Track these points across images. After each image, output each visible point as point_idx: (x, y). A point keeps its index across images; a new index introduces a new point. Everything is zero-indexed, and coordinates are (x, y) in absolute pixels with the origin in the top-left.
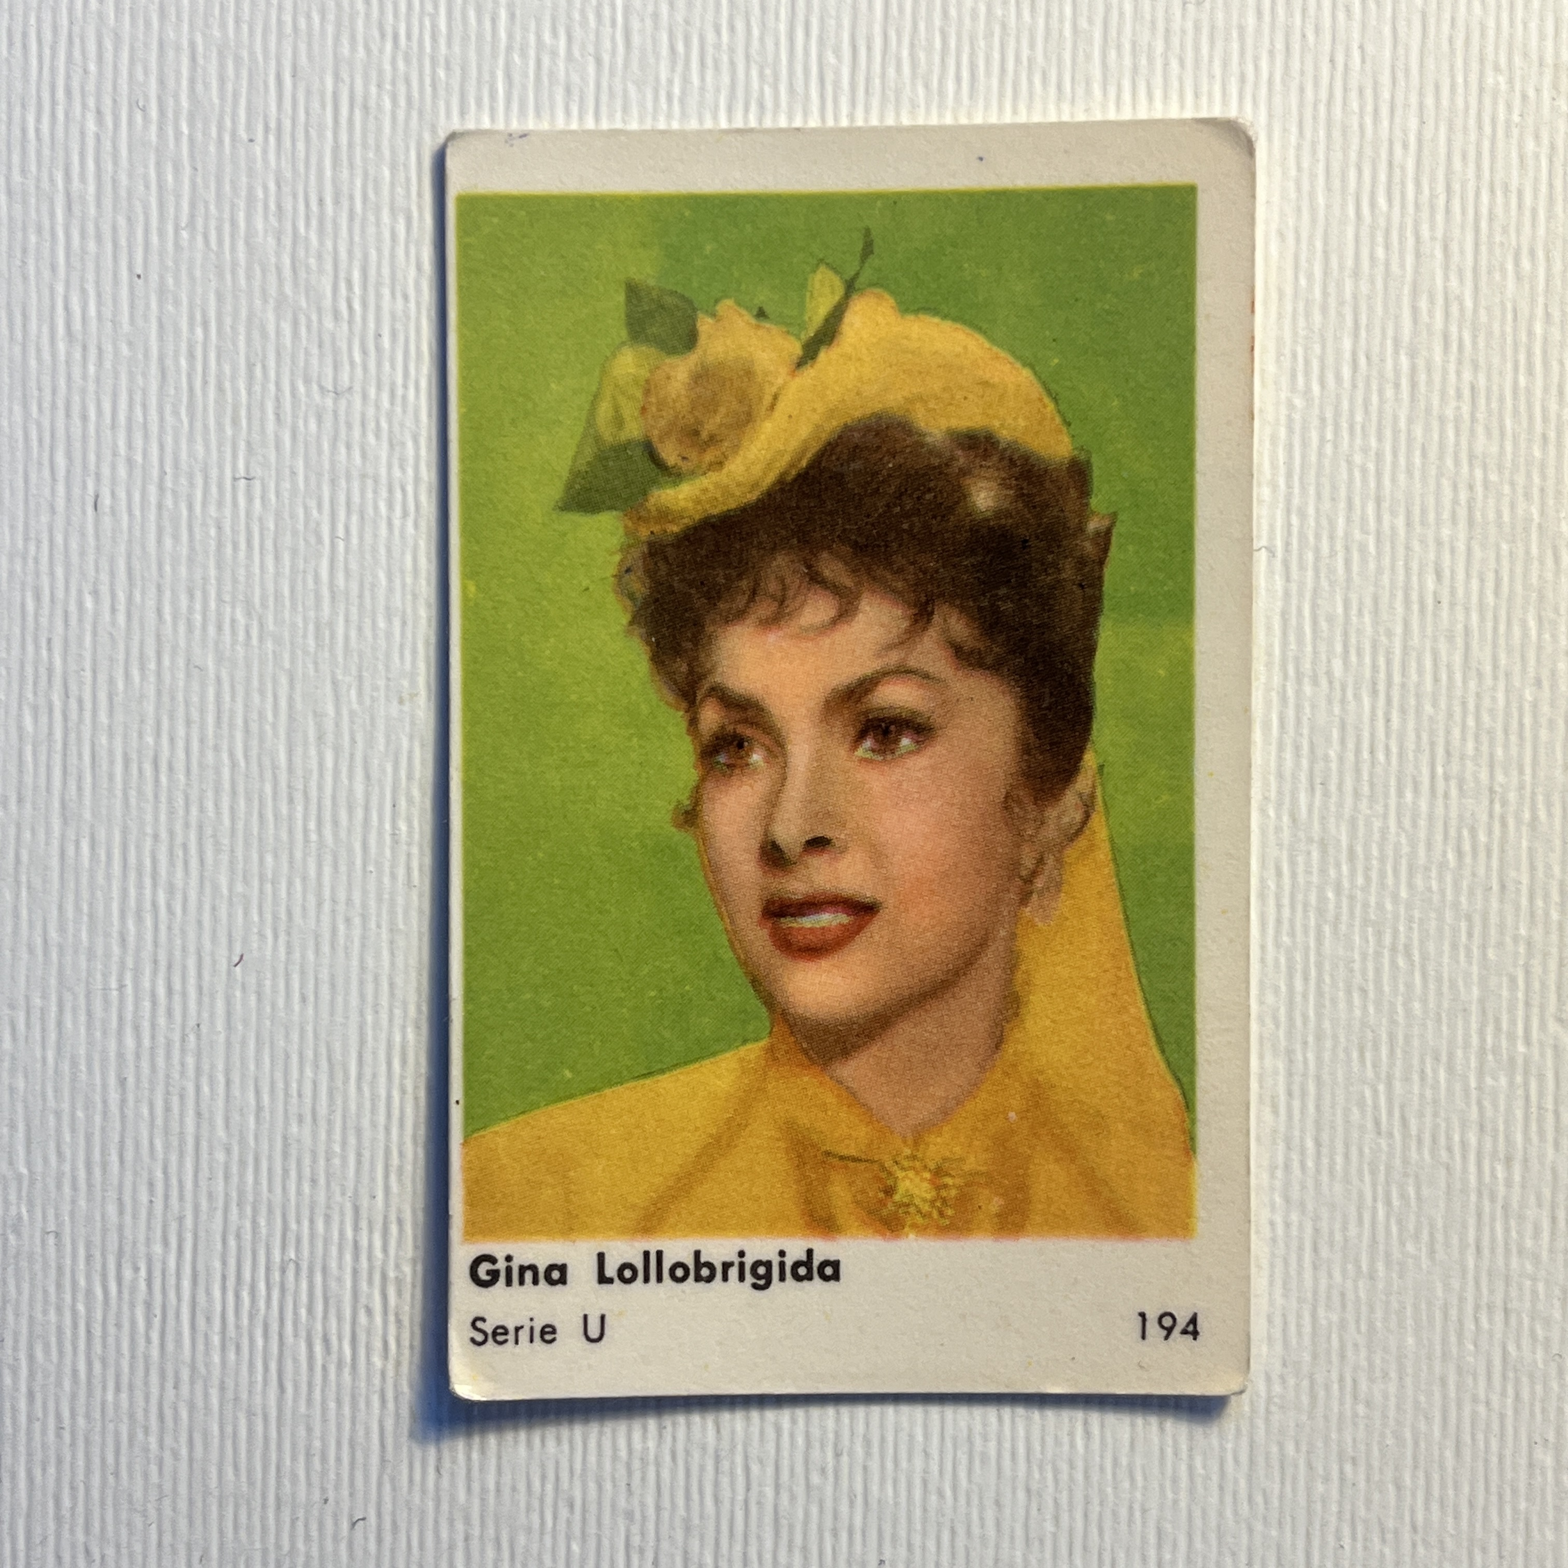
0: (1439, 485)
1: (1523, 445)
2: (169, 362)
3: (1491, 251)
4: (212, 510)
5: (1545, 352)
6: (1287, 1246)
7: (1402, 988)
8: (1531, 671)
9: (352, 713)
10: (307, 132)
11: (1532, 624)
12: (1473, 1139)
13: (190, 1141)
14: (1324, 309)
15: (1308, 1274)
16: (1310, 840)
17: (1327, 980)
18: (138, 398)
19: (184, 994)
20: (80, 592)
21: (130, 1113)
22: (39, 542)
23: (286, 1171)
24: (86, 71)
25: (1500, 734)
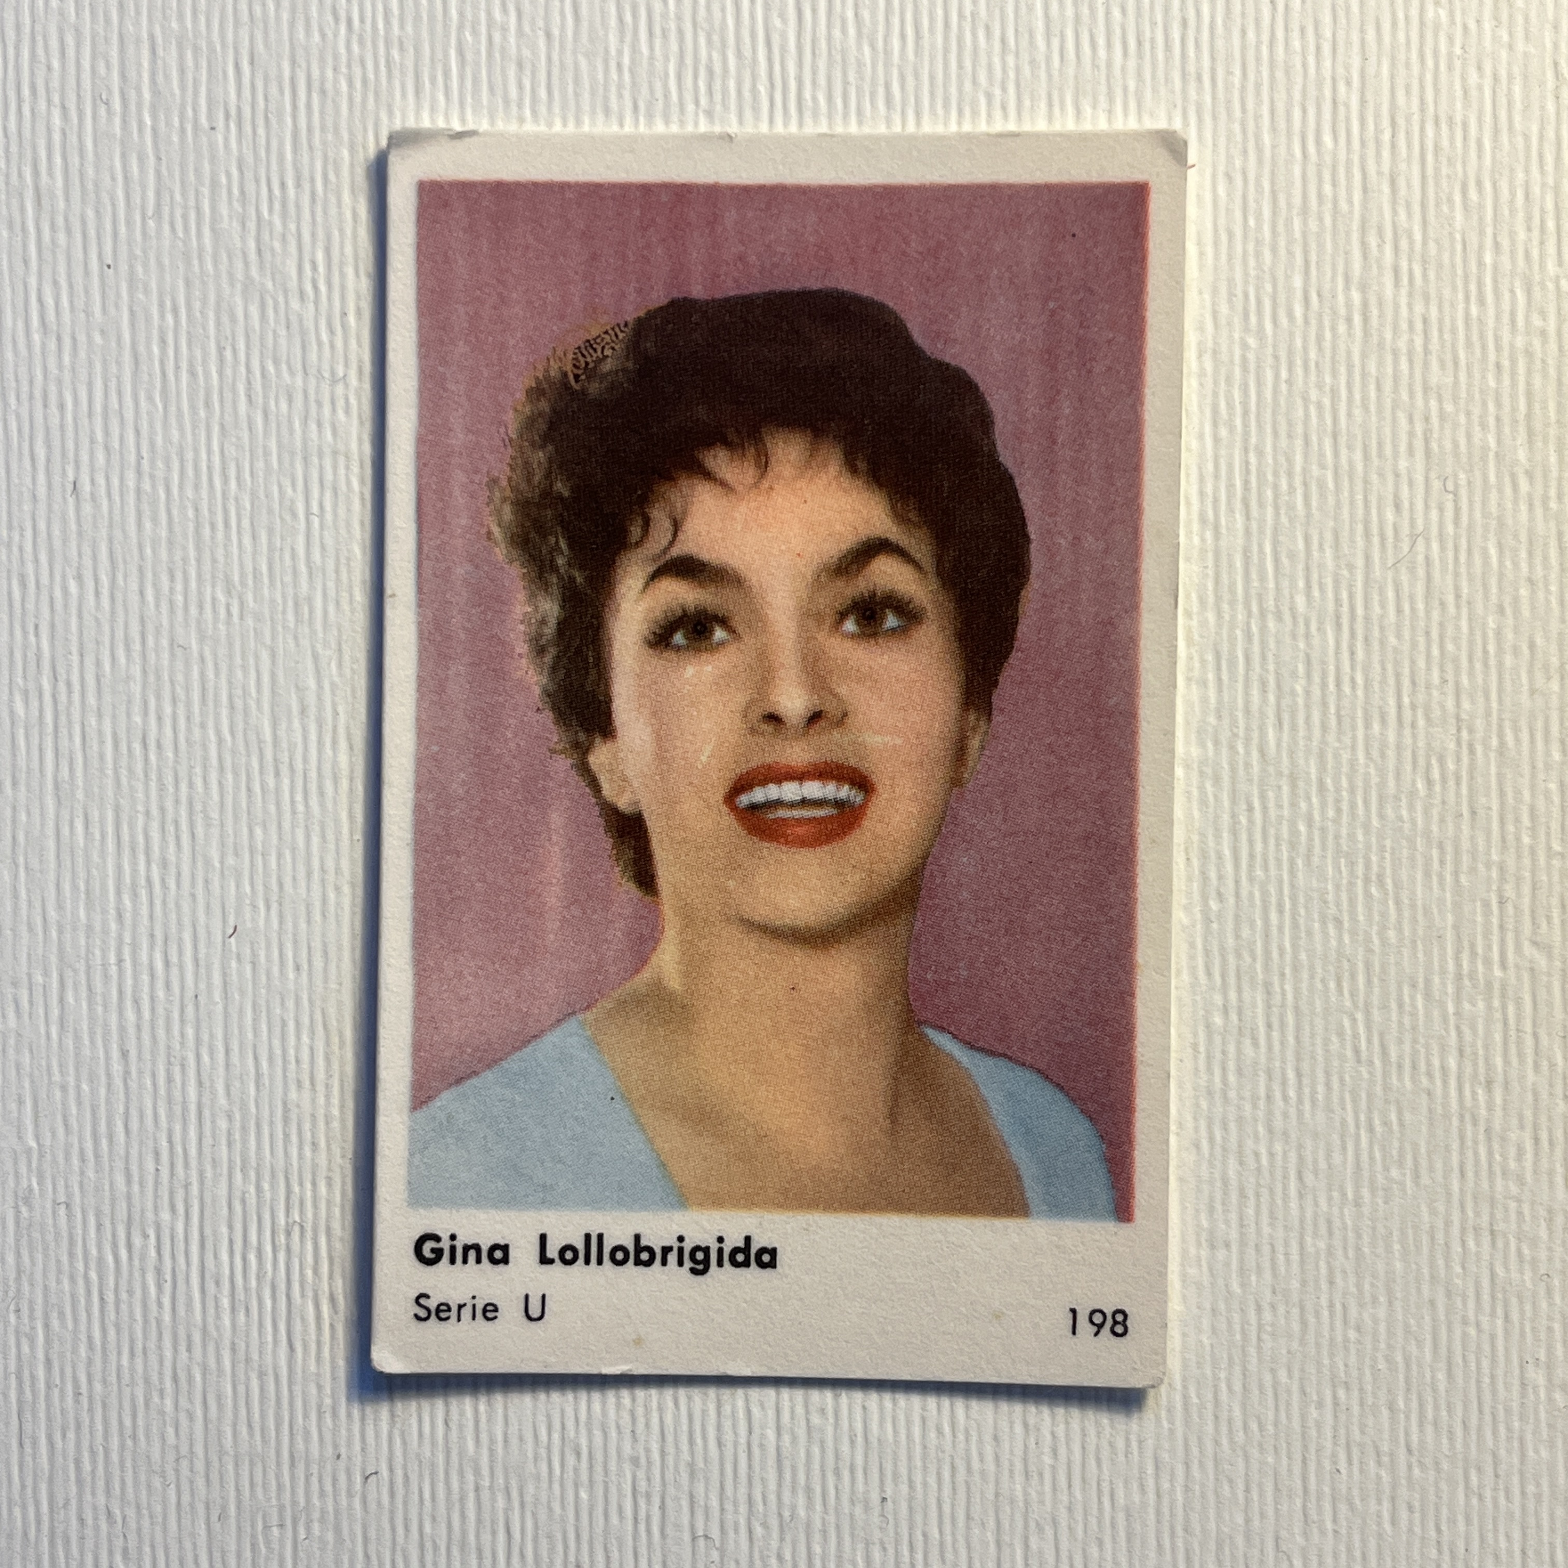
0: (1394, 420)
1: (1477, 376)
2: (142, 349)
3: (1437, 184)
4: (190, 493)
5: (1495, 281)
6: (1272, 1174)
7: (1377, 918)
8: (1494, 599)
9: (333, 685)
10: (267, 119)
11: (1493, 552)
12: (1452, 1063)
13: (193, 1108)
14: (1274, 250)
15: (1294, 1205)
16: (1280, 774)
17: (1302, 911)
18: (113, 385)
19: (181, 967)
20: (64, 577)
21: (133, 1085)
22: (22, 529)
23: (286, 1136)
24: (49, 68)
25: (1464, 663)
